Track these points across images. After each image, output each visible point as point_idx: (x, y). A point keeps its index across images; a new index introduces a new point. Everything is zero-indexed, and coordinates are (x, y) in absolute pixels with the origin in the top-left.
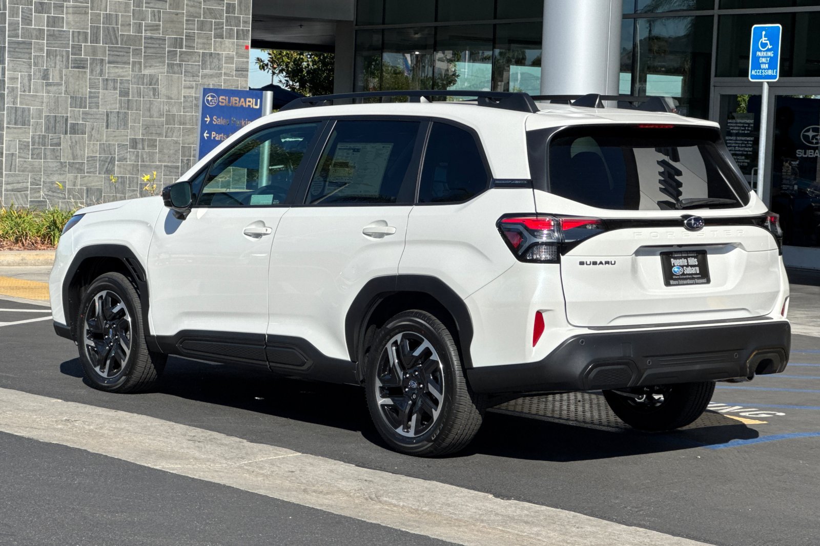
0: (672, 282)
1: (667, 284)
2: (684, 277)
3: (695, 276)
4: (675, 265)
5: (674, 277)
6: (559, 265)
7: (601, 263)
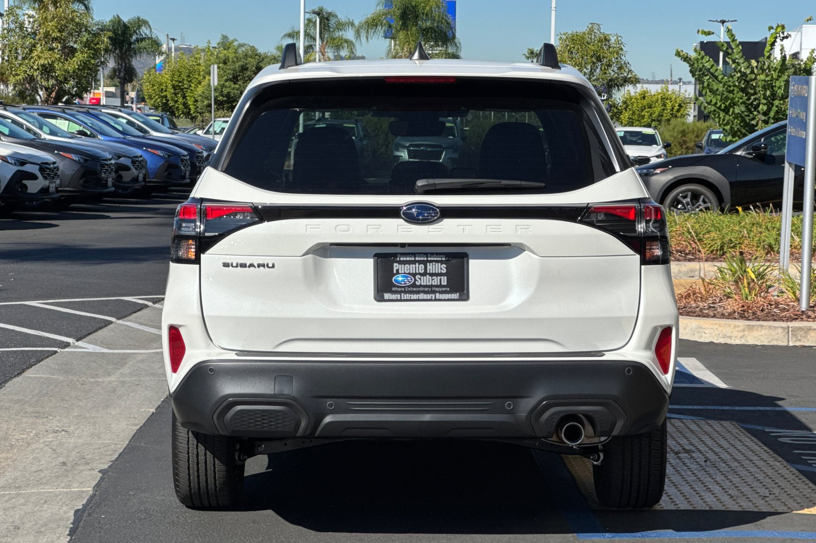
0: (387, 296)
1: (379, 297)
2: (415, 289)
3: (437, 289)
4: (400, 272)
5: (394, 289)
6: (198, 266)
7: (252, 265)
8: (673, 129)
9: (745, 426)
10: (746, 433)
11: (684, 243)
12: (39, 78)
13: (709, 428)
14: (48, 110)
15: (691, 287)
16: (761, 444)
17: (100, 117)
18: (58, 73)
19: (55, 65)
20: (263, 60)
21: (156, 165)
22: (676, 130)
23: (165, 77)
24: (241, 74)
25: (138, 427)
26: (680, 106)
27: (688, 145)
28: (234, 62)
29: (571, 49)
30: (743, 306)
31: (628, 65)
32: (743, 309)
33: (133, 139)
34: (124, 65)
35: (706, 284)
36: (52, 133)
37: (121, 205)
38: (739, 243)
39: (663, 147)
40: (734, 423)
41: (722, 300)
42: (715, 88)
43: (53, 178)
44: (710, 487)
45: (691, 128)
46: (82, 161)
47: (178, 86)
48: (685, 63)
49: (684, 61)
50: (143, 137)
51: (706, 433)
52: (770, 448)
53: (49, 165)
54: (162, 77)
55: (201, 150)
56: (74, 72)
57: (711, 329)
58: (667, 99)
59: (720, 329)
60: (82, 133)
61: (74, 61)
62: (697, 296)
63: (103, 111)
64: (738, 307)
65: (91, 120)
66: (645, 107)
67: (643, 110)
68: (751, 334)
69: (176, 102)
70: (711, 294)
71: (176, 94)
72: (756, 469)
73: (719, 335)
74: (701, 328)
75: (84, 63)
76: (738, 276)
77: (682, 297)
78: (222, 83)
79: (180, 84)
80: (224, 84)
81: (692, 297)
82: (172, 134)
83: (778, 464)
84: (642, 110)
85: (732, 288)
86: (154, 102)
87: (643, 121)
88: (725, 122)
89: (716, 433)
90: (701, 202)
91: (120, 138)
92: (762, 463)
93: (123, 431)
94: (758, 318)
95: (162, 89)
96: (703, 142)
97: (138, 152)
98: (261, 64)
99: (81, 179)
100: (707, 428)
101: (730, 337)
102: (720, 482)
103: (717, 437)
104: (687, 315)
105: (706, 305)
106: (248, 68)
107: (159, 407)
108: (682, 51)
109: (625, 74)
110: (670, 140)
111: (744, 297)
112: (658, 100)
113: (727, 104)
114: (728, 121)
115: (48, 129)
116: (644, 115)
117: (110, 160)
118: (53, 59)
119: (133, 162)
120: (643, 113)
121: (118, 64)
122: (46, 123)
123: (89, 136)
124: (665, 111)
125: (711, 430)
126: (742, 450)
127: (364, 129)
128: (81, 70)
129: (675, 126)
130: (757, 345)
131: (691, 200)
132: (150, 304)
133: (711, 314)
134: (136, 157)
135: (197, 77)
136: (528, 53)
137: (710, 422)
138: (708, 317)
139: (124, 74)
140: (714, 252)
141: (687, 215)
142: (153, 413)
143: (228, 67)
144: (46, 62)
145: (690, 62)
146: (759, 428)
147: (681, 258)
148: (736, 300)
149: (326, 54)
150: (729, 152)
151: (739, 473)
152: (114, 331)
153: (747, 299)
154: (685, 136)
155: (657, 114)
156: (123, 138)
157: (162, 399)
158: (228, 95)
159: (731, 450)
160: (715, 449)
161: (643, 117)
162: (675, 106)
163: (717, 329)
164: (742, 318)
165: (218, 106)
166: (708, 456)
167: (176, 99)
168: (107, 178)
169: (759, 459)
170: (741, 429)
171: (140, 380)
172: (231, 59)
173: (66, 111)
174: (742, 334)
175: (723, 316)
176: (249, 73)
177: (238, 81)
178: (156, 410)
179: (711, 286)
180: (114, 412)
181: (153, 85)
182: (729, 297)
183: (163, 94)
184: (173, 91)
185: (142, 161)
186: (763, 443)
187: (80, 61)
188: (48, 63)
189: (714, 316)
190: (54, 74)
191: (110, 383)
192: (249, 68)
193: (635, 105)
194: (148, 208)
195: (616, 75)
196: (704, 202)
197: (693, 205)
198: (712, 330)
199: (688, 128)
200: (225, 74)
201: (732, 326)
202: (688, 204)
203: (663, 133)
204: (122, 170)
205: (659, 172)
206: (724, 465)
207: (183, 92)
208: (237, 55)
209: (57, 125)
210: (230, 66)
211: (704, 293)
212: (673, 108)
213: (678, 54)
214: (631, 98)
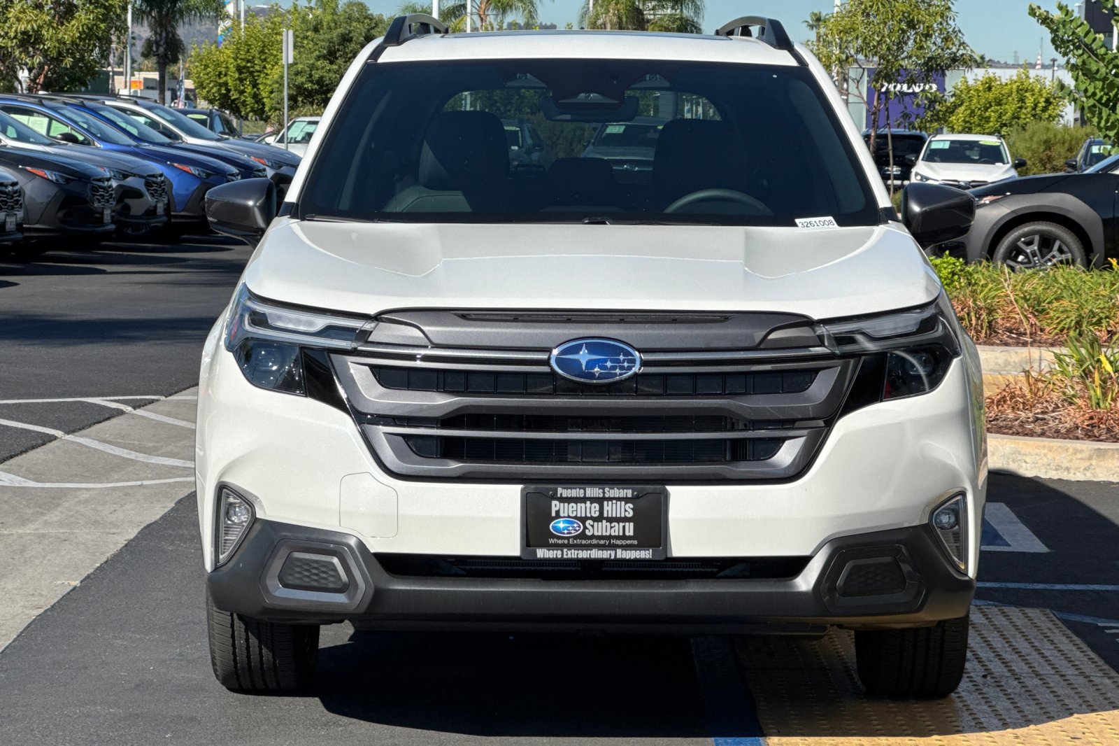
8: (1031, 138)
9: (1066, 616)
10: (1064, 628)
11: (1017, 316)
12: (17, 53)
13: (1004, 619)
14: (16, 100)
15: (1007, 386)
16: (1085, 647)
17: (101, 113)
18: (48, 44)
19: (44, 32)
20: (376, 25)
21: (188, 190)
22: (1035, 139)
23: (226, 54)
24: (341, 47)
25: (42, 611)
26: (1048, 101)
27: (1055, 163)
28: (330, 28)
29: (866, 8)
30: (1091, 418)
31: (960, 35)
32: (1090, 422)
33: (151, 147)
34: (164, 34)
35: (1032, 381)
36: (21, 137)
37: (126, 253)
38: (1107, 317)
39: (1012, 166)
40: (1048, 611)
41: (1058, 407)
42: (1094, 68)
43: (13, 208)
44: (982, 720)
45: (1059, 137)
46: (61, 181)
47: (245, 67)
48: (1043, 27)
49: (1042, 23)
50: (169, 146)
51: (997, 628)
52: (1100, 655)
53: (6, 186)
54: (220, 52)
55: (262, 167)
56: (73, 43)
57: (1037, 455)
58: (1026, 92)
59: (1050, 455)
60: (69, 138)
61: (73, 26)
62: (1017, 401)
63: (107, 103)
64: (1082, 418)
65: (84, 117)
66: (990, 103)
67: (988, 108)
68: (1102, 463)
69: (242, 92)
70: (1040, 397)
71: (241, 80)
72: (1069, 691)
73: (1049, 465)
74: (1020, 453)
75: (88, 28)
76: (1088, 367)
77: (993, 402)
78: (311, 62)
79: (249, 65)
80: (313, 64)
81: (1009, 402)
82: (218, 140)
83: (1107, 681)
84: (986, 109)
85: (1078, 388)
86: (208, 92)
87: (987, 126)
88: (1109, 124)
89: (1013, 629)
90: (1055, 252)
91: (129, 146)
92: (1081, 680)
93: (14, 617)
94: (1115, 438)
95: (220, 73)
96: (1078, 159)
97: (156, 168)
98: (373, 32)
99: (59, 210)
100: (1000, 620)
101: (1068, 469)
102: (1002, 712)
103: (1014, 636)
104: (997, 432)
105: (1030, 415)
106: (352, 38)
107: (88, 577)
108: (1039, 8)
109: (954, 49)
110: (1026, 156)
111: (1094, 403)
112: (1012, 92)
113: (1111, 94)
114: (1113, 123)
115: (14, 130)
116: (989, 117)
117: (108, 180)
118: (40, 22)
119: (148, 185)
120: (987, 114)
121: (156, 33)
122: (11, 121)
123: (82, 143)
124: (1024, 110)
125: (1007, 623)
126: (1050, 658)
127: (534, 133)
128: (84, 40)
129: (1034, 133)
130: (1113, 483)
131: (1040, 249)
132: (129, 409)
133: (1038, 430)
134: (153, 176)
135: (275, 53)
136: (812, 20)
137: (1006, 609)
138: (1032, 435)
139: (165, 50)
140: (1065, 331)
141: (1029, 272)
142: (75, 588)
143: (322, 37)
144: (29, 27)
145: (1052, 26)
146: (1088, 620)
147: (1010, 341)
148: (1080, 408)
149: (488, 19)
150: (1101, 170)
151: (1038, 697)
152: (54, 453)
153: (1099, 407)
154: (1050, 149)
155: (1009, 114)
156: (136, 146)
157: (98, 565)
158: (320, 81)
159: (1034, 657)
160: (1005, 656)
161: (988, 120)
162: (1039, 102)
163: (1045, 455)
164: (1089, 437)
165: (305, 98)
166: (991, 666)
167: (242, 88)
168: (103, 208)
169: (1077, 672)
170: (1058, 622)
171: (72, 533)
172: (325, 24)
173: (45, 102)
174: (1087, 464)
175: (1057, 434)
176: (353, 46)
177: (337, 59)
178: (81, 582)
179: (1040, 385)
180: (9, 586)
181: (206, 66)
182: (1071, 404)
183: (221, 81)
184: (237, 75)
185: (162, 182)
186: (1089, 645)
187: (83, 26)
188: (33, 29)
189: (1043, 434)
190: (42, 46)
191: (21, 536)
192: (354, 38)
193: (975, 101)
194: (170, 258)
195: (940, 51)
196: (1061, 251)
197: (1043, 257)
198: (1038, 458)
199: (1055, 136)
200: (316, 47)
201: (1071, 451)
202: (1034, 255)
203: (1014, 143)
204: (128, 198)
205: (987, 202)
206: (1016, 683)
207: (253, 77)
208: (336, 17)
209: (30, 125)
210: (324, 35)
211: (1029, 396)
212: (1036, 105)
213: (1032, 12)
214: (969, 89)
